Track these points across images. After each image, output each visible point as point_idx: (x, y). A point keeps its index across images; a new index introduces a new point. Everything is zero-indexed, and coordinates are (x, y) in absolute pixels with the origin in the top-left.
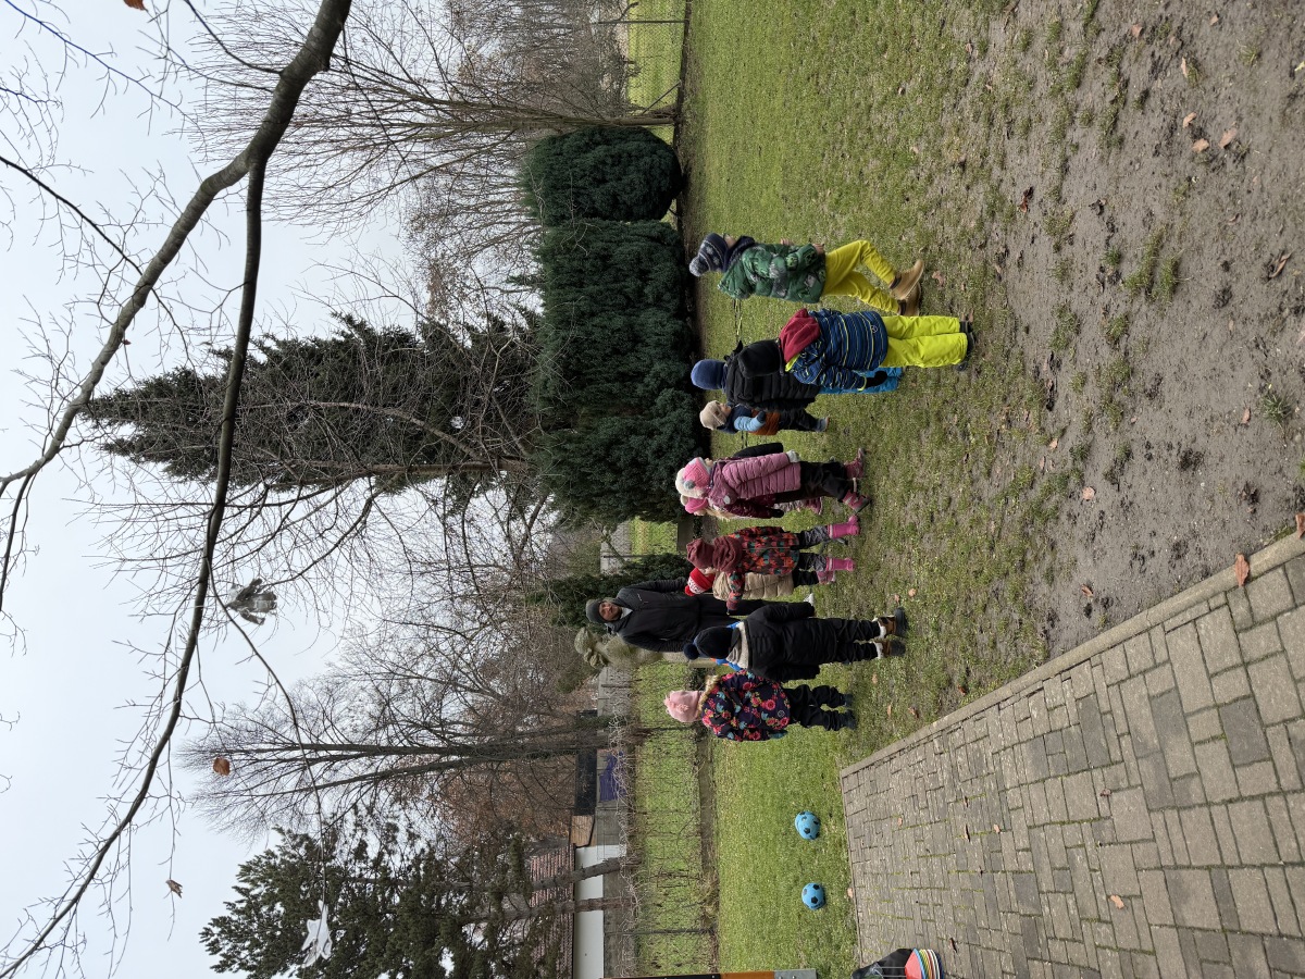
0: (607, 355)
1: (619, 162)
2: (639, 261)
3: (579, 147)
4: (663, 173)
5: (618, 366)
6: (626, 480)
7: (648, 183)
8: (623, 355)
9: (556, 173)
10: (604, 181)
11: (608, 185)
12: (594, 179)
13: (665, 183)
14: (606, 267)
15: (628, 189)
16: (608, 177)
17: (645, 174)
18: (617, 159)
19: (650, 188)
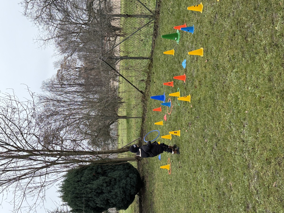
1: (110, 184)
3: (90, 177)
4: (132, 186)
7: (124, 192)
9: (78, 191)
10: (102, 193)
11: (104, 195)
12: (97, 193)
13: (133, 191)
15: (114, 197)
16: (104, 191)
17: (123, 188)
18: (109, 184)
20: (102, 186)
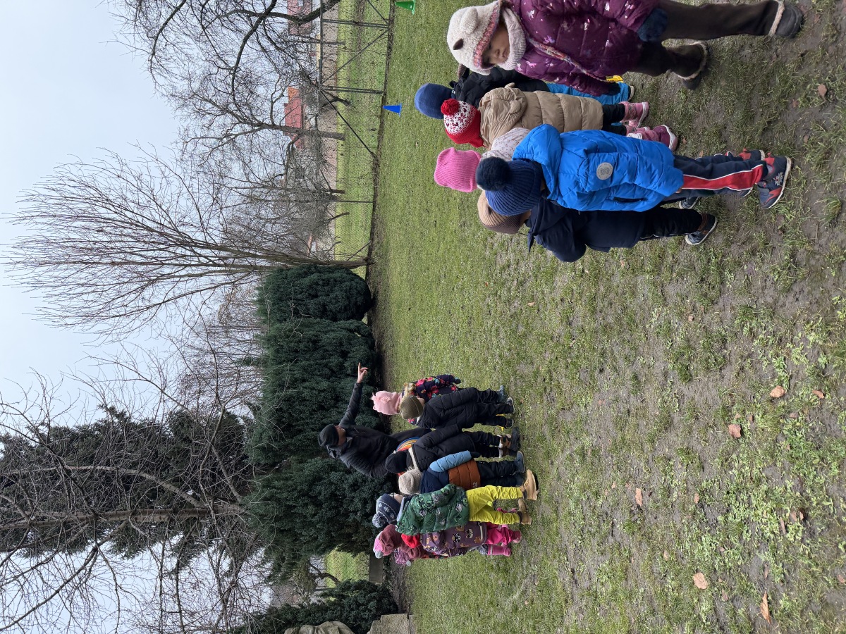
0: (314, 411)
1: (328, 284)
2: (341, 344)
3: (300, 274)
4: (359, 293)
5: (322, 419)
6: (325, 512)
7: (348, 298)
8: (327, 410)
9: (282, 290)
10: (316, 296)
11: (320, 299)
12: (310, 294)
13: (360, 299)
14: (315, 349)
15: (334, 301)
16: (319, 294)
17: (346, 292)
18: (326, 282)
19: (350, 302)
20: (317, 284)
